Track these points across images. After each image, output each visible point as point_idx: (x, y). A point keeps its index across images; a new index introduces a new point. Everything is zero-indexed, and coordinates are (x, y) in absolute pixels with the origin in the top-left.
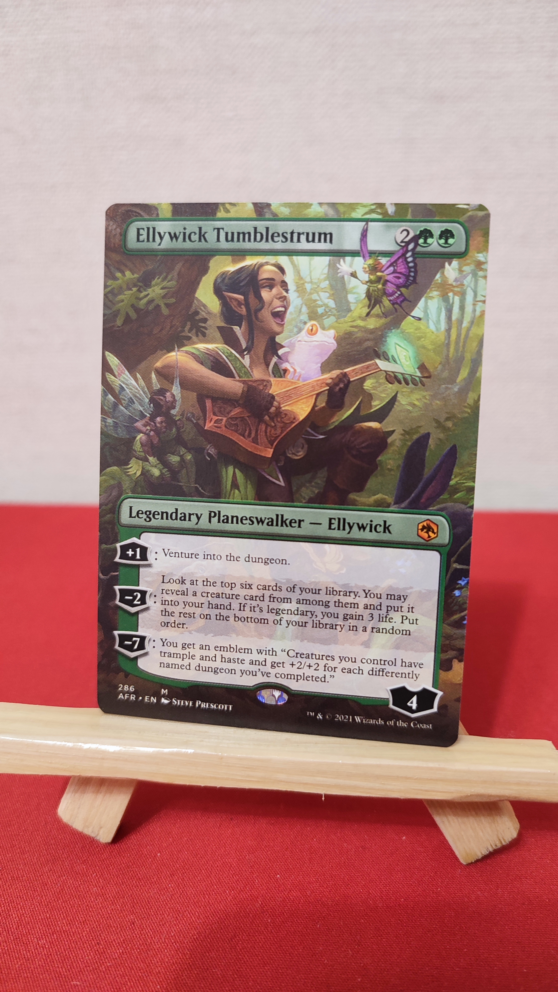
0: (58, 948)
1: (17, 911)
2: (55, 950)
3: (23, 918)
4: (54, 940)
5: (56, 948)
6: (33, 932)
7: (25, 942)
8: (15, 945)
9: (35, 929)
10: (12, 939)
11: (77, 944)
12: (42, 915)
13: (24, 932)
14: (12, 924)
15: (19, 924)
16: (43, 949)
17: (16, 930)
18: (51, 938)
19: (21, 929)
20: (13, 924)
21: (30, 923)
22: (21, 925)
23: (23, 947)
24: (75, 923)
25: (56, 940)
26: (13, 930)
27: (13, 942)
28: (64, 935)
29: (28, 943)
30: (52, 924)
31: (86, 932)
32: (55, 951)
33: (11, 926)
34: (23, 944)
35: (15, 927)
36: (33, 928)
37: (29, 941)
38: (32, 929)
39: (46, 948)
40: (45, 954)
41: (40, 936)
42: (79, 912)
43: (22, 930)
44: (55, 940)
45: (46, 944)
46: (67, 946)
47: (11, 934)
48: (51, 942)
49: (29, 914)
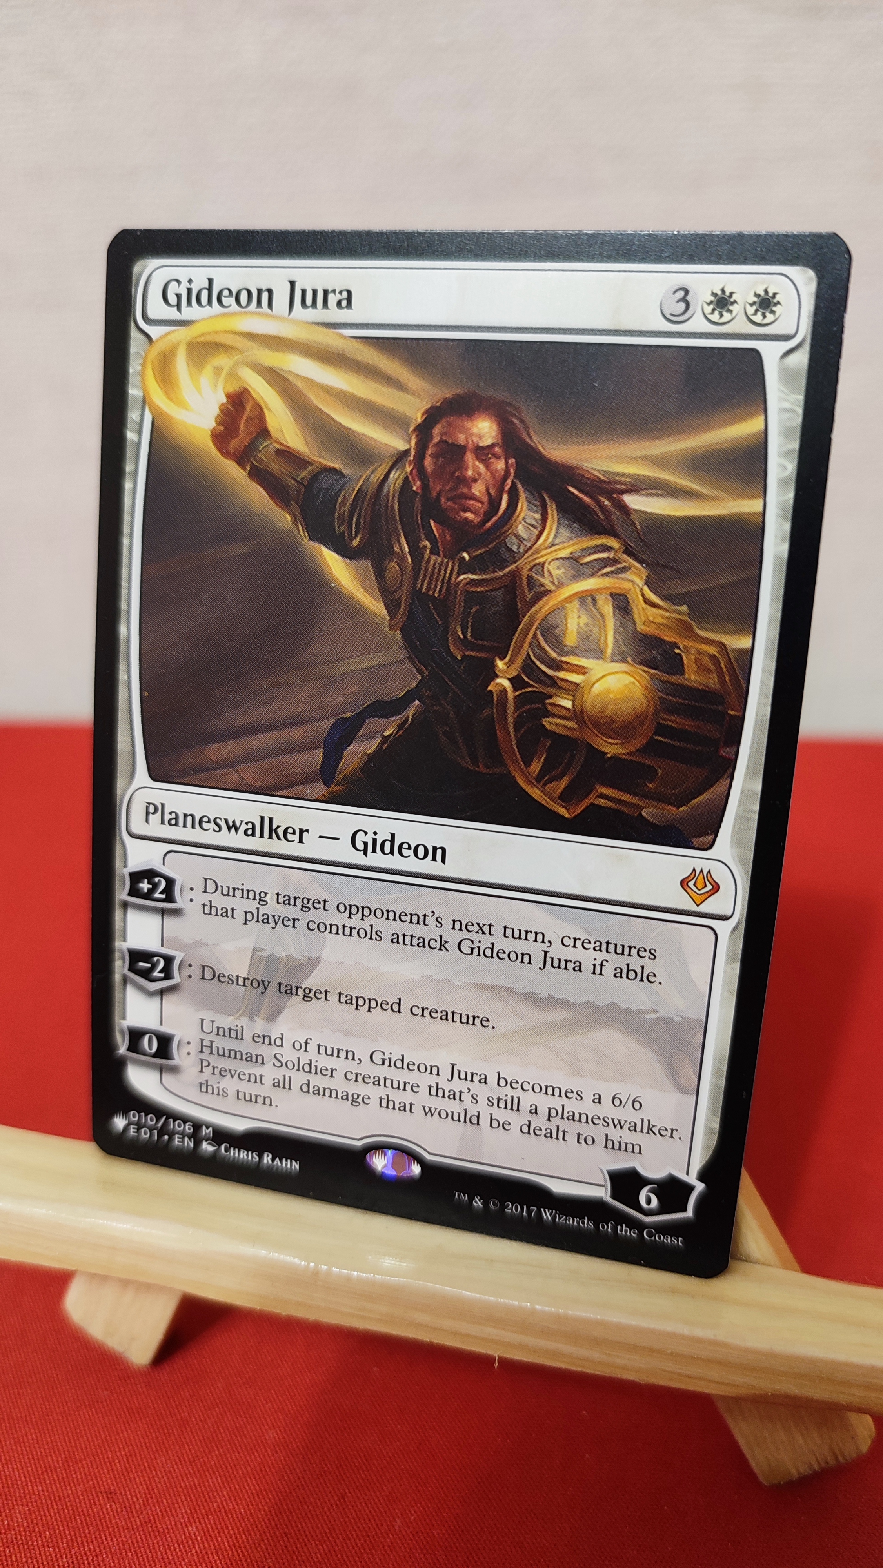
0: (217, 1540)
1: (142, 1472)
2: (214, 1544)
3: (153, 1484)
4: (209, 1527)
5: (214, 1540)
6: (173, 1511)
7: (161, 1530)
8: (144, 1534)
9: (176, 1505)
10: (139, 1523)
11: (250, 1535)
12: (185, 1479)
13: (158, 1510)
14: (136, 1495)
15: (149, 1496)
16: (193, 1543)
17: (143, 1508)
18: (205, 1522)
19: (152, 1505)
20: (139, 1495)
21: (167, 1495)
22: (152, 1498)
23: (159, 1539)
24: (243, 1496)
25: (214, 1527)
26: (138, 1507)
27: (140, 1529)
28: (226, 1519)
29: (166, 1531)
30: (205, 1497)
31: (263, 1513)
32: (213, 1547)
33: (135, 1499)
34: (157, 1534)
35: (141, 1500)
36: (173, 1503)
37: (167, 1528)
38: (171, 1506)
39: (198, 1541)
40: (196, 1552)
41: (186, 1520)
42: (249, 1475)
43: (154, 1506)
44: (212, 1528)
45: (197, 1534)
46: (233, 1537)
47: (136, 1515)
48: (206, 1530)
49: (163, 1477)
